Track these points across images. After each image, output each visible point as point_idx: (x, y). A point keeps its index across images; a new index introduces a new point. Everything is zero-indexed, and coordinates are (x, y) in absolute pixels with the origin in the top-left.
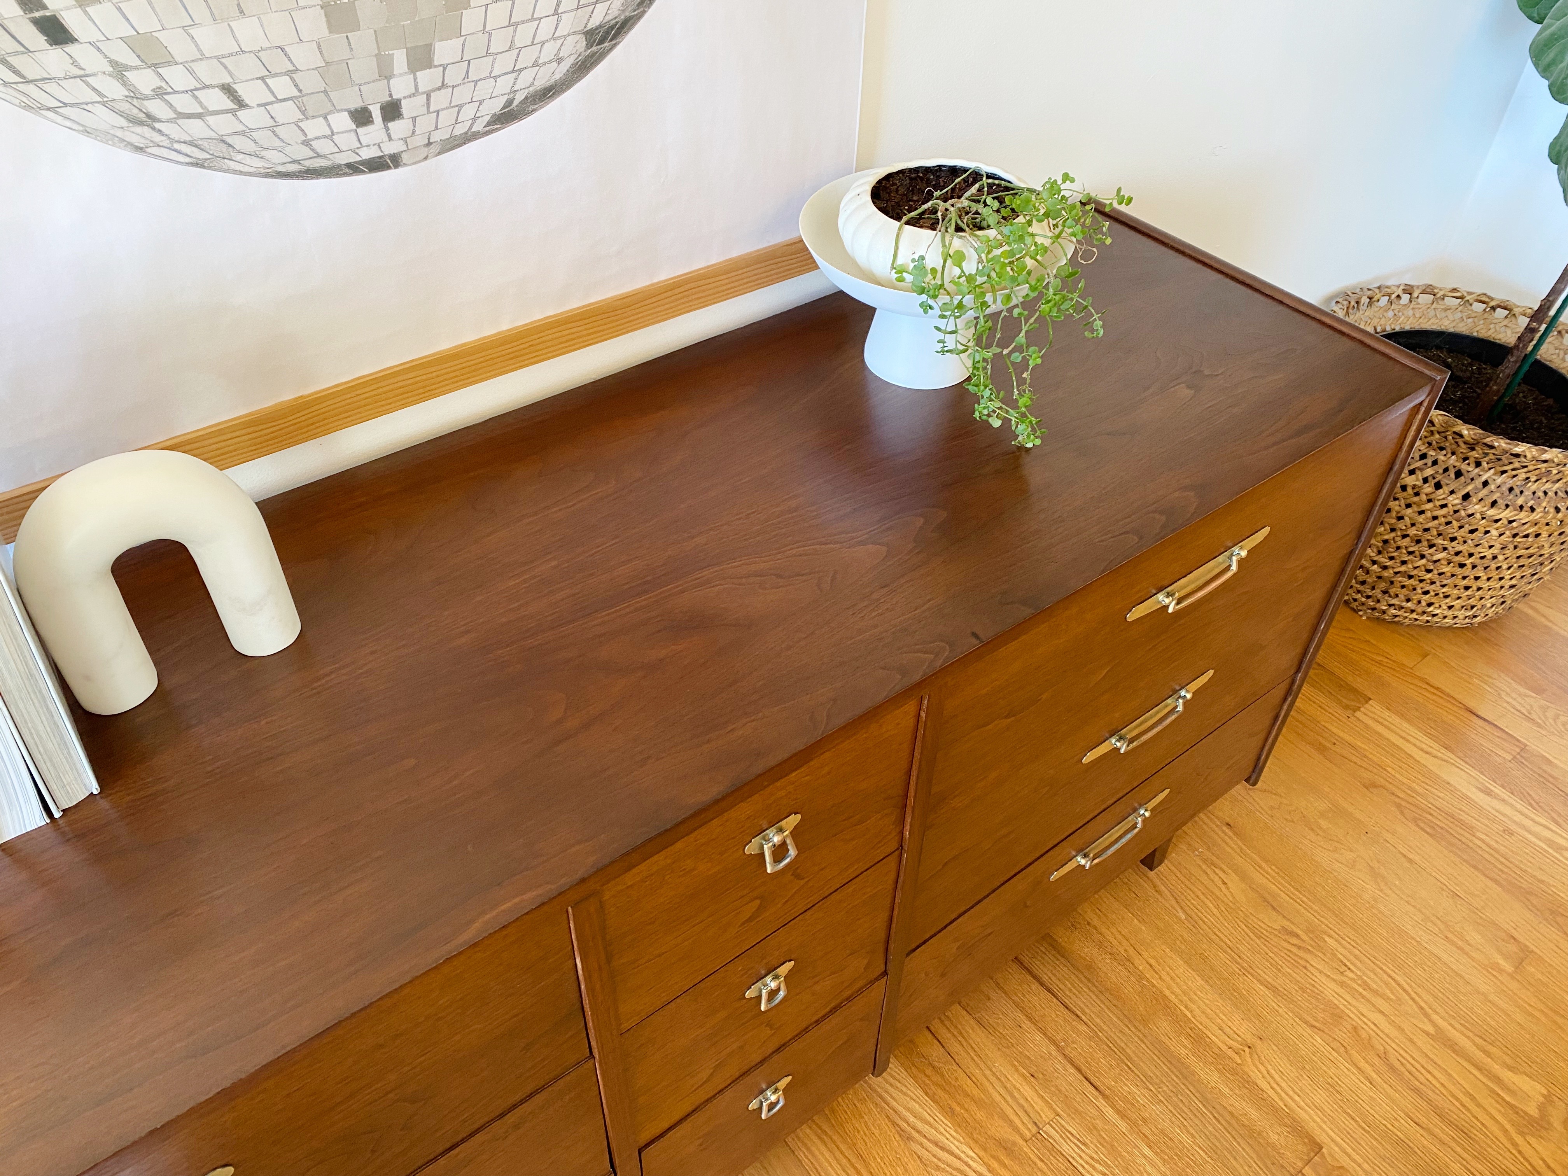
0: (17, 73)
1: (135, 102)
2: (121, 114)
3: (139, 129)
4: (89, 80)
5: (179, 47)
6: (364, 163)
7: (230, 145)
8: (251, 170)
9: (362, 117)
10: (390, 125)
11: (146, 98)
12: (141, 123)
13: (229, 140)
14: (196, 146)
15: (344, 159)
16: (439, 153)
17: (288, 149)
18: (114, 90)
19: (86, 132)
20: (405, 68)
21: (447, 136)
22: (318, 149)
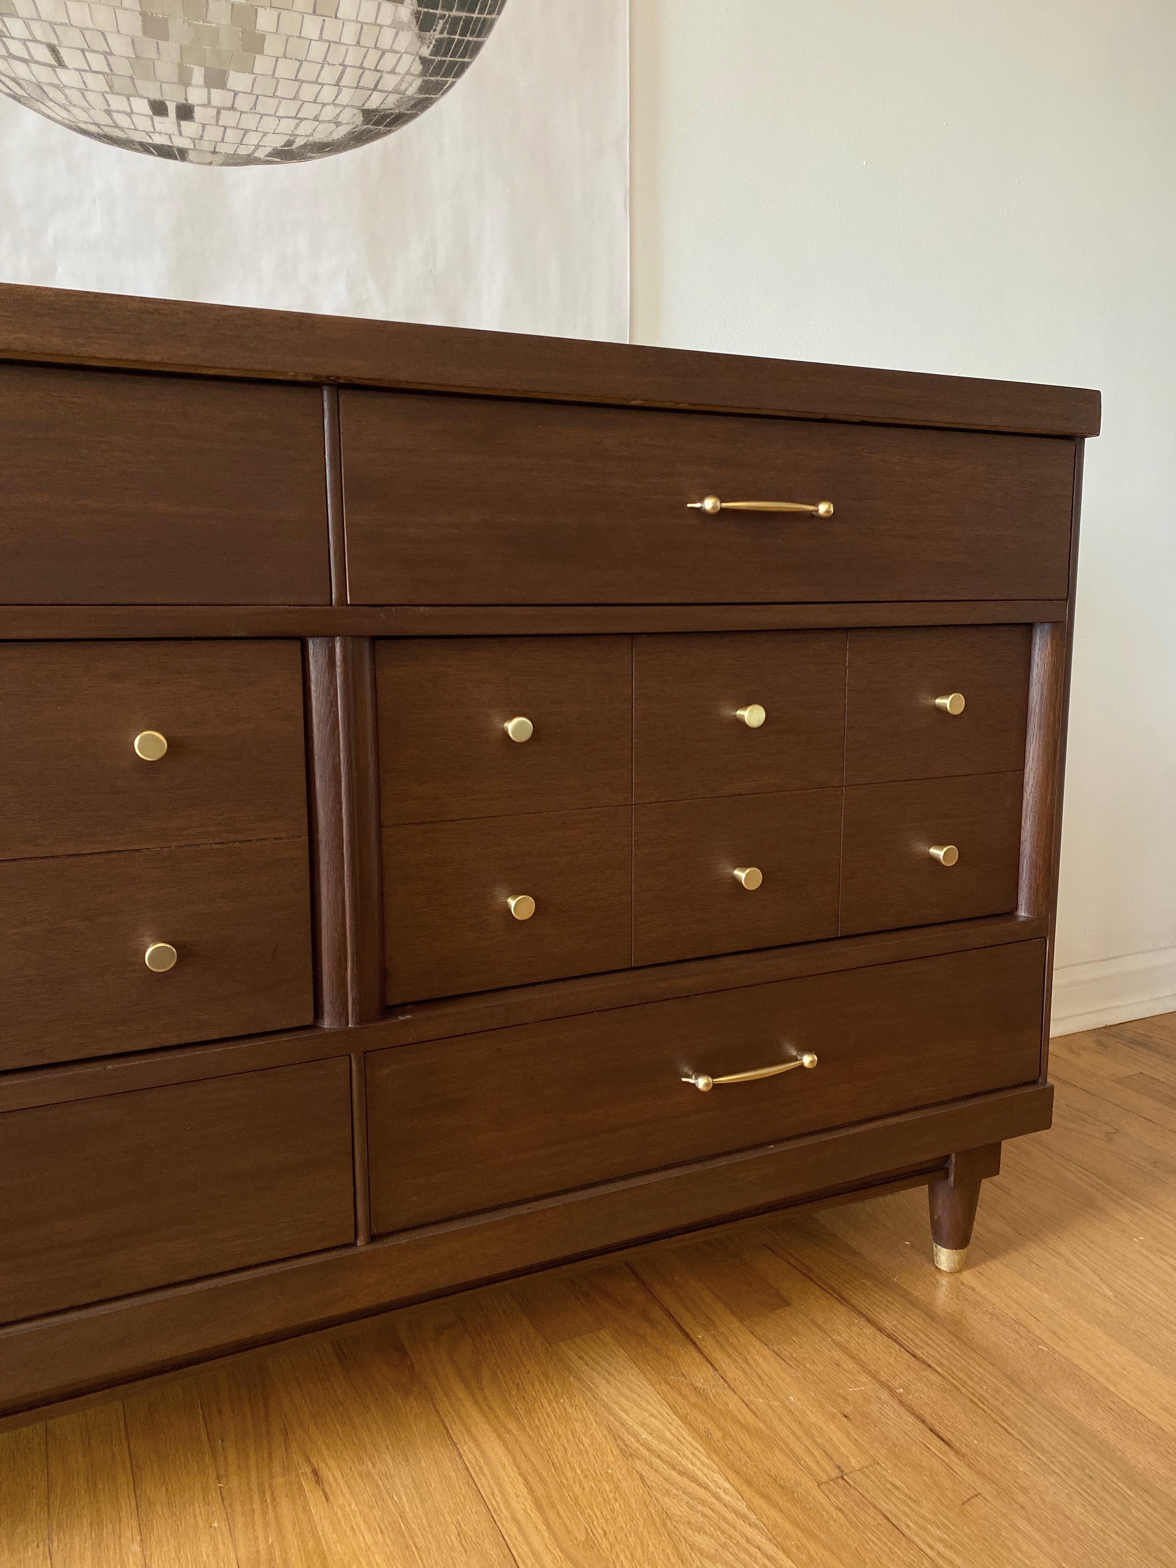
6: (155, 146)
7: (44, 92)
8: (58, 118)
9: (159, 108)
10: (183, 123)
13: (45, 88)
14: (18, 84)
15: (138, 137)
16: (222, 164)
17: (92, 112)
20: (202, 82)
21: (231, 151)
22: (118, 122)
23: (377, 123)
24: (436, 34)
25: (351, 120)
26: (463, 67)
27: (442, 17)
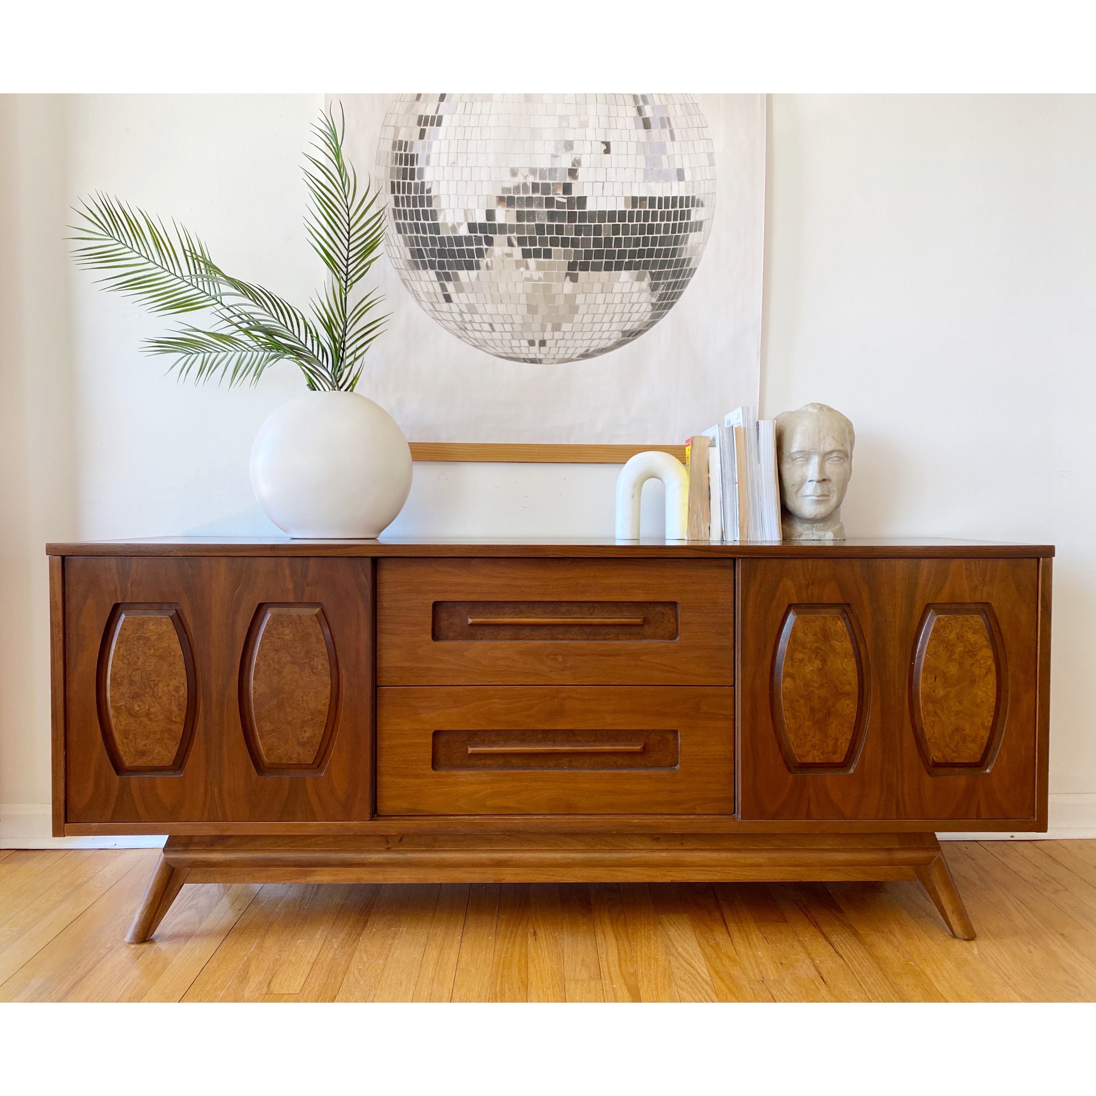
0: (434, 308)
1: (463, 323)
2: (457, 325)
3: (461, 331)
4: (453, 314)
5: (480, 309)
6: (529, 359)
7: (486, 343)
8: (491, 352)
9: (532, 343)
10: (541, 348)
11: (466, 322)
12: (462, 330)
13: (487, 341)
14: (476, 341)
15: (522, 356)
16: (557, 363)
17: (504, 348)
18: (458, 318)
19: (447, 329)
20: (550, 330)
21: (561, 357)
22: (514, 351)
23: (629, 336)
24: (660, 291)
25: (617, 336)
26: (672, 304)
27: (663, 283)
